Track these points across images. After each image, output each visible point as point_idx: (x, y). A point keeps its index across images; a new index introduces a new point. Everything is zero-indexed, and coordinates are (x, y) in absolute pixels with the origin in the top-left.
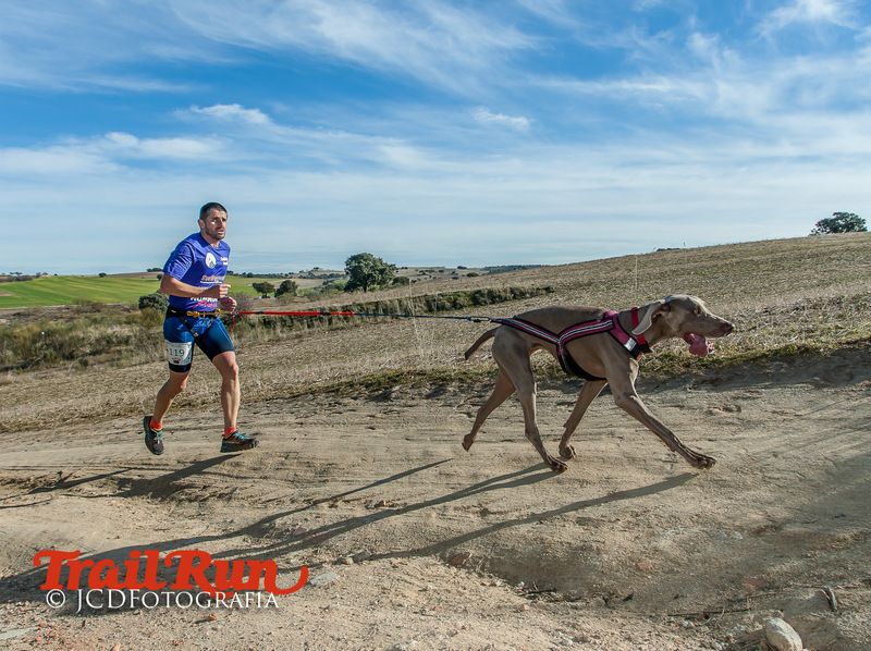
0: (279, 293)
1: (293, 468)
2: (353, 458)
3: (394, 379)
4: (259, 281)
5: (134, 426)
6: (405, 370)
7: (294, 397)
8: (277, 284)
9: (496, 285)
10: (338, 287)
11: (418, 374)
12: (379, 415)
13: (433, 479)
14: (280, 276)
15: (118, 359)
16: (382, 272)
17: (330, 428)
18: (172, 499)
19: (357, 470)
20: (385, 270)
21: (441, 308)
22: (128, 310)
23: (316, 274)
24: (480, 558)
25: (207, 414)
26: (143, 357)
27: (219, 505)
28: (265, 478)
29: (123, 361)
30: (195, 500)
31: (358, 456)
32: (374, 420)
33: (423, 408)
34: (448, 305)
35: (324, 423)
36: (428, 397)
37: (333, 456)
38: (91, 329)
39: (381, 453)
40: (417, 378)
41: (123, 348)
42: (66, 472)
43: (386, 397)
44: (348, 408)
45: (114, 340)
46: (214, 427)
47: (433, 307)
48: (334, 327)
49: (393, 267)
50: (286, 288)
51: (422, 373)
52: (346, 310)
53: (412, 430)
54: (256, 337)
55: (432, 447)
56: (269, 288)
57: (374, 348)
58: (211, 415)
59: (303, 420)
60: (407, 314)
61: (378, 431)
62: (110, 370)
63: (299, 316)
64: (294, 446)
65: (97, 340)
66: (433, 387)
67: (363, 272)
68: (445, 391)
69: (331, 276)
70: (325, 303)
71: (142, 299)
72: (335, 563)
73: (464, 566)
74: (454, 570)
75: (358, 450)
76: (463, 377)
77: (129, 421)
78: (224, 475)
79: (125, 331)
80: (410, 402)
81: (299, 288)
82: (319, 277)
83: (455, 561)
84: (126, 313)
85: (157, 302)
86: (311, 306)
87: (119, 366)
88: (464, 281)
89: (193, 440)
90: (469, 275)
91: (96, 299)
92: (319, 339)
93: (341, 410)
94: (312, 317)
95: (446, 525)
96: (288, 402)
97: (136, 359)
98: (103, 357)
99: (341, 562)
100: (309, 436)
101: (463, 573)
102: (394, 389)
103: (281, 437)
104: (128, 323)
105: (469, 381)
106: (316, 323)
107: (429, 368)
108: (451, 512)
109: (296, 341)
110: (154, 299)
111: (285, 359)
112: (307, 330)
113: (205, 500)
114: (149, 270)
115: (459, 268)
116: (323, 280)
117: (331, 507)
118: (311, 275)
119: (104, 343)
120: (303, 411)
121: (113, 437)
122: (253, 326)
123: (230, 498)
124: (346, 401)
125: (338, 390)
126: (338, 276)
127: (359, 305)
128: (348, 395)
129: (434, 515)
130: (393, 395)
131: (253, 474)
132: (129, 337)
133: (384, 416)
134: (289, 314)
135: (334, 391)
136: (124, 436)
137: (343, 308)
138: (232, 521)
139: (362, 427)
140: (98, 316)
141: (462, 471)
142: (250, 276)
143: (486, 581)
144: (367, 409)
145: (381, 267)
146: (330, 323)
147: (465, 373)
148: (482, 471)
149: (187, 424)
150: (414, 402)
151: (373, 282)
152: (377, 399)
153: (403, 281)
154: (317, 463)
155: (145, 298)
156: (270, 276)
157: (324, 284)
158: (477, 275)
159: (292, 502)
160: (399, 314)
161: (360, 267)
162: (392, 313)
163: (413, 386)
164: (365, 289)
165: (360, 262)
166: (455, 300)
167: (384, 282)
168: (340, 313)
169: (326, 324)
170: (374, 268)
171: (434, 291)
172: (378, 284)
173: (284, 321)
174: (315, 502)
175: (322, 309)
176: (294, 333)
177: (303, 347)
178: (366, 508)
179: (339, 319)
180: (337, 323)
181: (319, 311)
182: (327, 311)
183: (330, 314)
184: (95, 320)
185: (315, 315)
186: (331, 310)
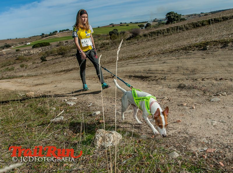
0: (146, 27)
1: (182, 71)
2: (201, 67)
3: (207, 44)
4: (139, 24)
5: (124, 63)
7: (171, 52)
8: (145, 24)
9: (217, 16)
10: (163, 24)
11: (214, 42)
12: (205, 55)
14: (145, 22)
15: (107, 49)
16: (177, 17)
17: (189, 59)
18: (147, 80)
19: (205, 70)
20: (178, 16)
22: (106, 36)
23: (156, 20)
25: (145, 58)
27: (163, 81)
28: (174, 74)
30: (154, 80)
31: (203, 66)
32: (203, 56)
33: (221, 52)
34: (200, 25)
35: (186, 58)
36: (221, 48)
37: (195, 67)
38: (99, 41)
39: (212, 65)
40: (215, 43)
41: (108, 46)
43: (205, 49)
44: (192, 53)
45: (105, 44)
46: (149, 62)
47: (196, 26)
48: (165, 35)
49: (180, 15)
50: (148, 25)
52: (168, 30)
53: (220, 58)
54: (142, 40)
55: (230, 62)
56: (143, 26)
57: (178, 40)
58: (146, 59)
59: (178, 58)
60: (187, 29)
61: (206, 59)
62: (106, 52)
63: (154, 33)
64: (180, 65)
65: (101, 44)
66: (222, 45)
67: (171, 18)
68: (227, 46)
69: (160, 20)
70: (161, 28)
71: (110, 32)
72: (216, 95)
75: (202, 65)
77: (122, 62)
78: (160, 73)
79: (108, 41)
80: (215, 50)
81: (151, 25)
82: (157, 21)
84: (106, 37)
85: (114, 33)
86: (157, 29)
87: (108, 50)
88: (205, 17)
89: (145, 65)
90: (205, 15)
91: (98, 34)
92: (160, 39)
93: (190, 54)
96: (170, 53)
97: (112, 48)
98: (103, 48)
99: (217, 95)
100: (183, 62)
102: (207, 47)
103: (173, 63)
104: (107, 39)
106: (159, 34)
109: (154, 40)
110: (113, 32)
111: (152, 45)
112: (157, 37)
113: (157, 80)
114: (110, 24)
115: (201, 13)
116: (158, 22)
117: (203, 80)
118: (154, 21)
119: (103, 45)
120: (177, 55)
121: (121, 66)
122: (141, 37)
123: (165, 79)
124: (191, 51)
125: (186, 49)
126: (163, 20)
127: (172, 28)
128: (190, 50)
130: (208, 49)
131: (169, 73)
132: (109, 43)
133: (206, 55)
134: (151, 33)
135: (184, 49)
136: (123, 66)
138: (170, 85)
139: (200, 58)
140: (99, 38)
142: (137, 23)
144: (201, 52)
145: (177, 16)
146: (163, 34)
149: (141, 61)
150: (216, 50)
151: (174, 21)
152: (202, 50)
153: (183, 20)
154: (190, 69)
155: (111, 32)
156: (144, 22)
157: (158, 23)
158: (208, 15)
159: (187, 80)
160: (184, 29)
161: (170, 16)
162: (182, 29)
163: (214, 45)
164: (172, 23)
165: (170, 15)
166: (203, 23)
167: (178, 20)
168: (166, 31)
169: (162, 34)
170: (174, 16)
171: (195, 21)
172: (176, 21)
173: (149, 35)
174: (196, 79)
175: (161, 30)
176: (153, 38)
177: (156, 42)
178: (216, 80)
179: (166, 32)
180: (165, 34)
181: (159, 31)
182: (162, 30)
183: (163, 31)
184: (99, 40)
185: (159, 32)
186: (163, 30)
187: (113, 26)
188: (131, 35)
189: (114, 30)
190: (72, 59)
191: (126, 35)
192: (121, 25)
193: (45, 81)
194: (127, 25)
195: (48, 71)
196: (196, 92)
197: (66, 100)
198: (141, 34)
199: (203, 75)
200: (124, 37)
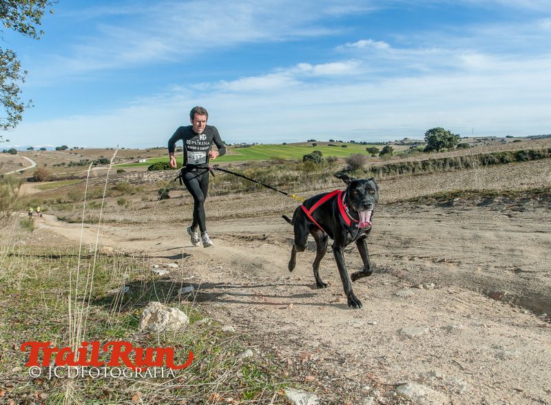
0: (382, 153)
1: (388, 240)
2: (425, 236)
3: (455, 195)
4: (370, 147)
6: (464, 189)
7: (390, 204)
8: (381, 148)
9: (537, 147)
10: (419, 150)
11: (473, 192)
12: (445, 214)
13: (480, 250)
14: (383, 144)
15: (292, 189)
16: (450, 139)
17: (411, 220)
19: (427, 242)
20: (452, 138)
21: (492, 163)
22: (297, 163)
23: (405, 142)
24: (513, 296)
26: (304, 188)
28: (371, 244)
29: (294, 190)
31: (429, 236)
32: (440, 217)
33: (475, 211)
34: (497, 160)
35: (408, 218)
36: (479, 205)
37: (412, 234)
38: (279, 172)
39: (444, 234)
40: (472, 194)
41: (294, 183)
42: (267, 235)
43: (449, 204)
44: (423, 210)
45: (290, 178)
47: (486, 162)
48: (416, 173)
49: (457, 137)
50: (387, 150)
51: (475, 192)
52: (425, 164)
53: (466, 223)
55: (480, 233)
56: (376, 151)
59: (394, 216)
60: (467, 166)
61: (442, 224)
63: (394, 167)
64: (389, 228)
65: (282, 178)
66: (483, 199)
67: (437, 140)
68: (492, 202)
69: (415, 143)
70: (411, 159)
71: (305, 156)
72: (412, 287)
73: (500, 300)
74: (492, 300)
75: (429, 232)
76: (507, 193)
79: (296, 174)
80: (466, 208)
81: (394, 151)
82: (408, 144)
83: (494, 295)
84: (296, 165)
85: (313, 158)
86: (402, 161)
90: (514, 142)
91: (281, 156)
92: (406, 181)
93: (419, 211)
94: (402, 168)
95: (488, 275)
96: (386, 207)
97: (301, 189)
99: (416, 287)
100: (399, 224)
101: (499, 303)
102: (455, 200)
103: (381, 224)
104: (296, 170)
105: (510, 196)
106: (405, 171)
107: (481, 188)
108: (492, 269)
109: (392, 181)
110: (311, 156)
112: (398, 175)
114: (309, 141)
115: (507, 137)
116: (410, 146)
118: (402, 143)
119: (285, 180)
122: (366, 172)
123: (350, 252)
124: (422, 206)
125: (417, 201)
126: (420, 143)
127: (434, 160)
128: (424, 203)
129: (480, 269)
130: (455, 203)
132: (298, 177)
133: (447, 215)
134: (388, 166)
135: (415, 201)
137: (422, 162)
139: (433, 220)
140: (282, 165)
141: (503, 247)
142: (365, 143)
143: (516, 309)
144: (440, 210)
145: (449, 136)
146: (413, 171)
147: (508, 192)
148: (517, 248)
150: (469, 208)
151: (443, 147)
152: (443, 206)
153: (464, 146)
154: (403, 238)
156: (379, 144)
157: (410, 148)
158: (521, 141)
159: (387, 256)
160: (461, 166)
161: (435, 137)
162: (456, 165)
163: (469, 199)
164: (438, 151)
165: (435, 134)
166: (503, 157)
167: (451, 146)
168: (420, 166)
169: (411, 172)
170: (444, 137)
171: (487, 152)
172: (447, 147)
173: (384, 169)
174: (400, 257)
175: (409, 163)
176: (390, 177)
177: (395, 185)
178: (433, 262)
179: (420, 169)
180: (418, 171)
181: (406, 164)
182: (412, 164)
183: (414, 166)
184: (280, 168)
185: (404, 167)
186: (414, 163)
187: (314, 145)
188: (346, 166)
189: (315, 152)
190: (217, 201)
191: (335, 165)
192: (331, 144)
193: (150, 234)
194: (343, 146)
195: (163, 218)
196: (387, 279)
197: (157, 266)
198: (367, 166)
199: (418, 251)
200: (330, 169)
